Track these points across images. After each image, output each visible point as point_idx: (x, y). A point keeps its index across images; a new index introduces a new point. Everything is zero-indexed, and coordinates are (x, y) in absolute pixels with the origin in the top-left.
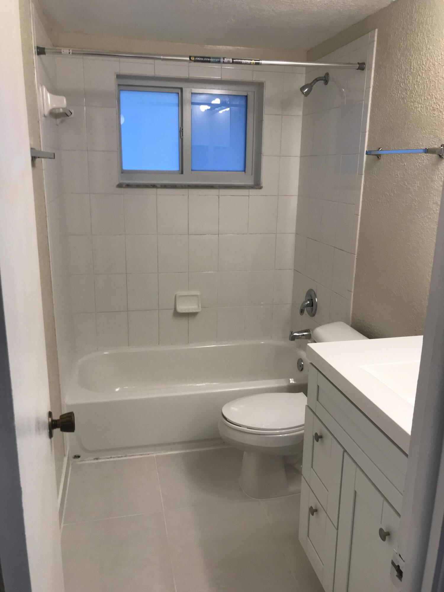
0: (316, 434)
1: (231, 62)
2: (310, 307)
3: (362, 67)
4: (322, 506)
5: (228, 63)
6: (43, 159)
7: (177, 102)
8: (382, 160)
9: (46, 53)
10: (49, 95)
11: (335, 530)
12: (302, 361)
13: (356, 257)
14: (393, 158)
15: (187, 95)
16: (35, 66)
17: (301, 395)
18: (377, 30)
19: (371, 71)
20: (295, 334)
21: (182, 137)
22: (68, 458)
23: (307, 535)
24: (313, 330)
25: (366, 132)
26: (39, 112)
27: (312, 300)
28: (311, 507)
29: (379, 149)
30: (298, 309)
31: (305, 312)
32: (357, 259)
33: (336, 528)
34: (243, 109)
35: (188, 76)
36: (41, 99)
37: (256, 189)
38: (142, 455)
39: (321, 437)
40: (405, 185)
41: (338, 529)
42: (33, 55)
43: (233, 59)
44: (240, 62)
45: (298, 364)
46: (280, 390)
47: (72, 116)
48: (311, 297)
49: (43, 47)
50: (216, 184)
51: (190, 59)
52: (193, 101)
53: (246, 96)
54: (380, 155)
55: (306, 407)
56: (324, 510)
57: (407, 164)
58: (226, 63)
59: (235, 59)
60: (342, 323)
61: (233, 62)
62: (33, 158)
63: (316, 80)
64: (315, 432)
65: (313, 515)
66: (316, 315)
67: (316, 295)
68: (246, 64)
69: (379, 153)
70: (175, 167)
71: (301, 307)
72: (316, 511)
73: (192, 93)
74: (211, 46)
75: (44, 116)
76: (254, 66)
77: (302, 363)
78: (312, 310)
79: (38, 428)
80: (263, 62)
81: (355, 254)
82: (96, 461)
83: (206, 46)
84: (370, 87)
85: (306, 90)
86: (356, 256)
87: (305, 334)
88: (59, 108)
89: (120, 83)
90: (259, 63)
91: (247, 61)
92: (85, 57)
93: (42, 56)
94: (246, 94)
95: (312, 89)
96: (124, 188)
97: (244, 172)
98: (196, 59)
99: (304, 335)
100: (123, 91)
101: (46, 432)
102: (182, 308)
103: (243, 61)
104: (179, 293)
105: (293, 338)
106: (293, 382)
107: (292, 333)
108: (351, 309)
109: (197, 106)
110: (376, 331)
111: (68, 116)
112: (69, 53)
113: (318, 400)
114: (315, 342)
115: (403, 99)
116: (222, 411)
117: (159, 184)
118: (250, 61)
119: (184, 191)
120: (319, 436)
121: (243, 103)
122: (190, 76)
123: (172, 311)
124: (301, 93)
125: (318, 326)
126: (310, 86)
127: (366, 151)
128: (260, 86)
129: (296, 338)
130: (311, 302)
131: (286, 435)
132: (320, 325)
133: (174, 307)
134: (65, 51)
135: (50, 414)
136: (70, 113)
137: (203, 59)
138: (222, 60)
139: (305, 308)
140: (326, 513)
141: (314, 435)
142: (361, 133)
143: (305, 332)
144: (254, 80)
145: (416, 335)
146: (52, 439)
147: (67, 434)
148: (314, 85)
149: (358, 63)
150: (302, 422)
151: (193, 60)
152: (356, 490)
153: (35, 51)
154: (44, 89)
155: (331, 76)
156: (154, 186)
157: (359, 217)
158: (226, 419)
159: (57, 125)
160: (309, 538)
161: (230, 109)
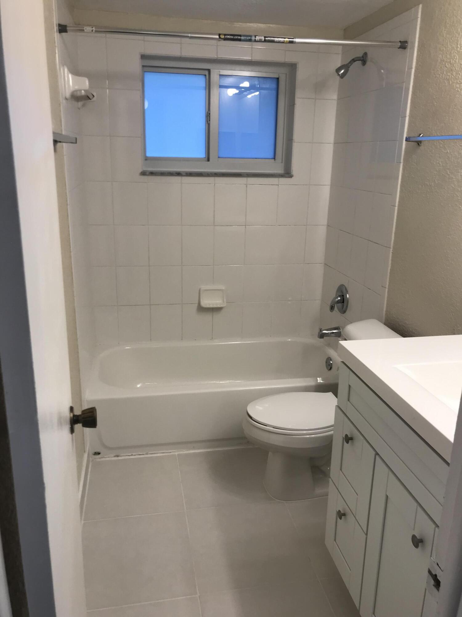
0: (346, 435)
1: (263, 40)
2: (341, 303)
3: (403, 45)
4: (350, 509)
5: (260, 41)
6: (64, 144)
7: (204, 85)
8: (422, 147)
9: (68, 31)
10: (70, 76)
11: (364, 534)
12: (331, 360)
13: (391, 251)
14: (435, 145)
15: (215, 77)
16: (56, 45)
17: (330, 395)
18: (421, 6)
19: (414, 50)
20: (324, 332)
21: (209, 123)
22: (88, 454)
23: (334, 538)
24: (343, 328)
25: (406, 117)
26: (60, 95)
27: (343, 296)
28: (339, 511)
29: (420, 135)
30: (328, 305)
31: (336, 308)
32: (392, 253)
33: (366, 533)
34: (274, 92)
35: (216, 57)
36: (63, 80)
37: (286, 177)
38: (163, 453)
39: (351, 439)
40: (447, 174)
41: (367, 534)
42: (54, 33)
43: (265, 37)
44: (273, 41)
45: (326, 362)
46: (307, 389)
47: (94, 99)
48: (342, 292)
49: (66, 25)
50: (244, 173)
51: (220, 37)
52: (221, 84)
53: (278, 79)
54: (420, 142)
55: (336, 408)
56: (353, 515)
57: (450, 151)
58: (257, 41)
59: (267, 37)
60: (376, 320)
61: (265, 41)
62: (55, 142)
63: (354, 60)
64: (346, 434)
65: (341, 518)
66: (347, 312)
67: (347, 291)
68: (279, 42)
69: (419, 139)
70: (202, 154)
71: (331, 303)
72: (344, 515)
73: (220, 75)
74: (241, 24)
75: (66, 99)
76: (288, 44)
77: (331, 362)
78: (343, 306)
79: (60, 423)
80: (297, 40)
81: (391, 248)
82: (116, 458)
83: (235, 23)
84: (412, 68)
85: (342, 71)
86: (391, 249)
87: (334, 331)
88: (80, 90)
89: (145, 65)
90: (293, 41)
91: (280, 39)
92: (109, 35)
93: (64, 34)
94: (277, 77)
95: (348, 70)
96: (148, 175)
97: (273, 160)
98: (226, 37)
99: (333, 333)
100: (147, 73)
101: (67, 427)
102: (206, 302)
103: (276, 39)
104: (203, 287)
105: (322, 336)
106: (321, 382)
107: (321, 330)
108: (385, 306)
109: (225, 89)
110: (411, 329)
111: (90, 99)
112: (92, 31)
113: (349, 400)
114: (346, 340)
115: (448, 80)
116: (247, 409)
117: (183, 172)
118: (283, 39)
119: (211, 180)
120: (349, 438)
121: (274, 86)
122: (218, 57)
123: (197, 305)
124: (336, 74)
125: (348, 324)
126: (346, 67)
127: (406, 138)
128: (293, 67)
129: (325, 336)
130: (342, 298)
131: (313, 436)
132: (351, 323)
133: (197, 302)
134: (88, 29)
135: (72, 409)
136: (92, 96)
137: (232, 37)
138: (253, 38)
139: (335, 305)
140: (355, 517)
141: (344, 437)
142: (400, 118)
143: (335, 329)
144: (286, 61)
145: (454, 334)
146: (74, 434)
147: (87, 430)
148: (350, 66)
149: (400, 41)
150: (332, 422)
151: (222, 38)
152: (388, 495)
153: (57, 29)
154: (66, 70)
155: (369, 56)
156: (179, 174)
157: (396, 208)
158: (251, 417)
159: (79, 109)
160: (336, 542)
161: (260, 93)
